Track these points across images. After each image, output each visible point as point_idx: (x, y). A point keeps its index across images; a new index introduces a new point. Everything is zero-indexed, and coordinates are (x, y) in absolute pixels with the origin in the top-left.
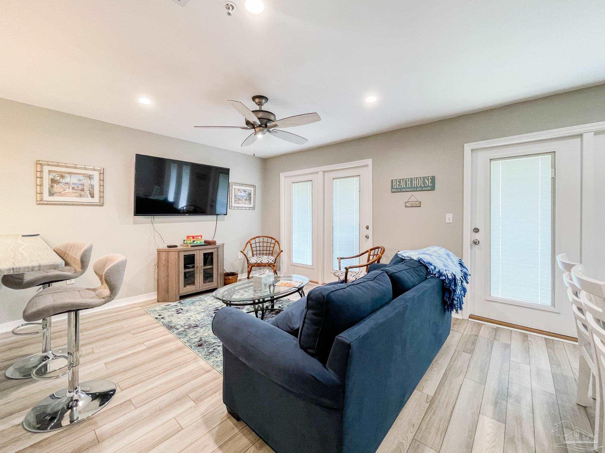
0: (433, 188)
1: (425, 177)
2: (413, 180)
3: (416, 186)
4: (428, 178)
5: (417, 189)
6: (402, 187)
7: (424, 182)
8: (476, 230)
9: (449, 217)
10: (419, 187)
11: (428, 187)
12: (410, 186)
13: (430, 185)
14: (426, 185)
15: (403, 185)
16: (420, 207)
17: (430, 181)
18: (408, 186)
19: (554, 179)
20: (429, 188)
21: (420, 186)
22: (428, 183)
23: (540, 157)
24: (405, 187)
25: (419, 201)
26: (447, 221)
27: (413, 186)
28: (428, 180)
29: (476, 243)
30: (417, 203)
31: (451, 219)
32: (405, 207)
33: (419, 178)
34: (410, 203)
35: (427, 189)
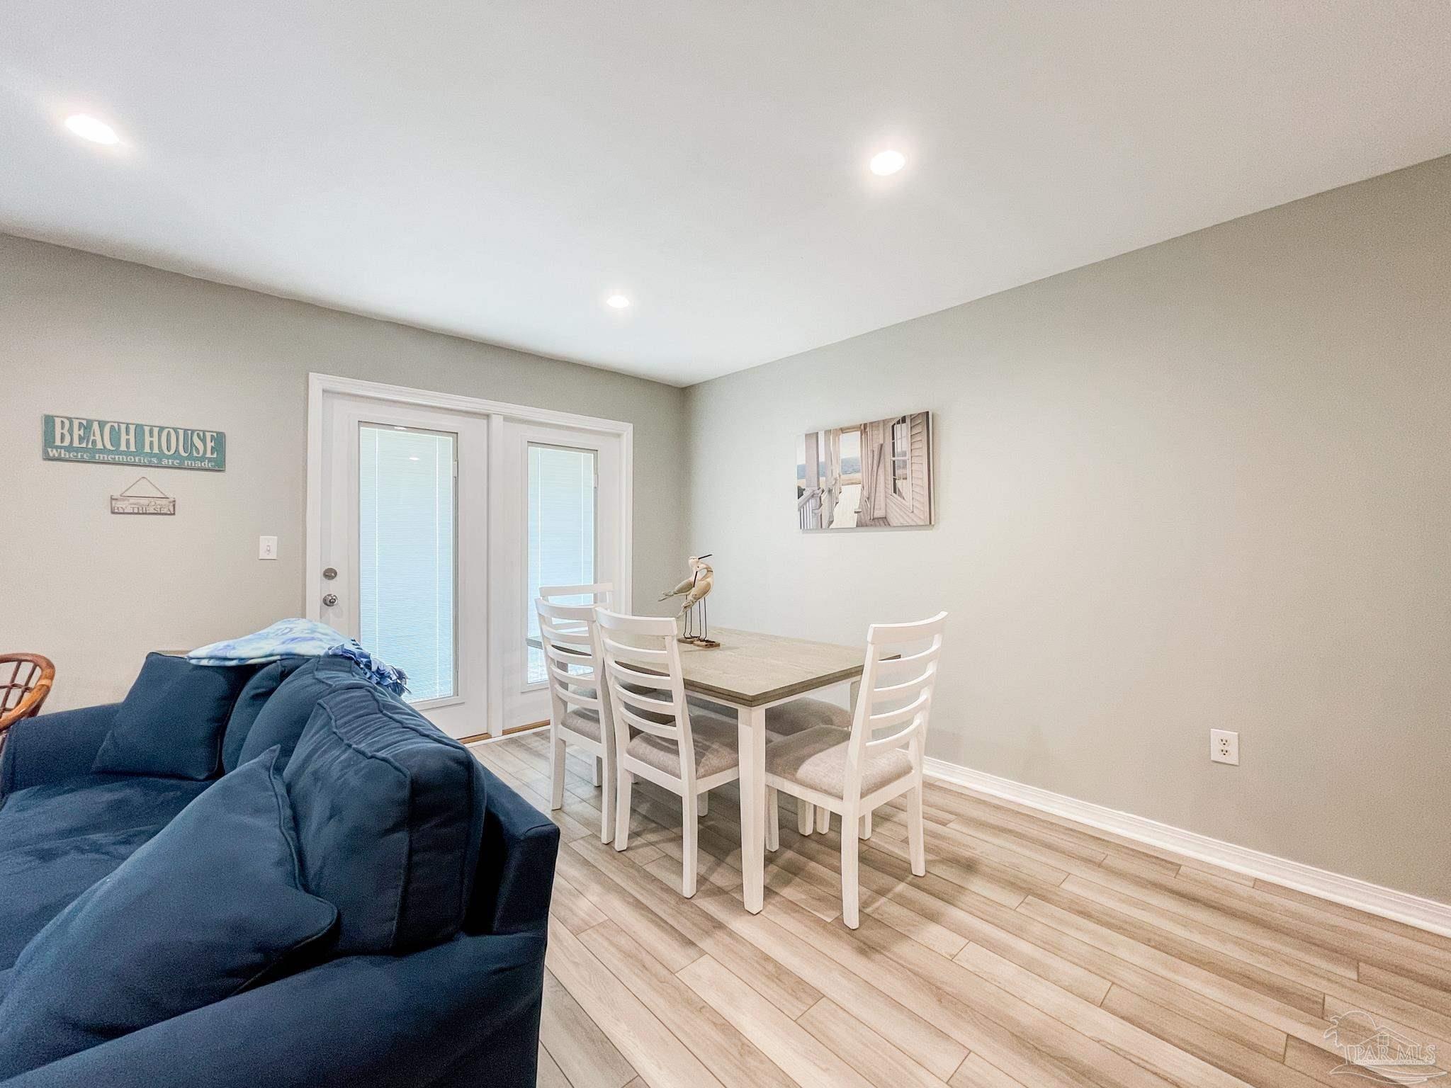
0: (219, 466)
1: (193, 431)
2: (147, 433)
3: (156, 450)
4: (204, 435)
5: (160, 460)
6: (100, 446)
7: (189, 445)
8: (330, 574)
9: (269, 545)
10: (168, 457)
11: (203, 459)
12: (133, 448)
13: (209, 455)
14: (195, 454)
15: (102, 440)
16: (174, 514)
17: (210, 445)
18: (123, 448)
19: (456, 479)
20: (206, 464)
21: (172, 451)
22: (204, 448)
23: (438, 437)
24: (109, 446)
25: (171, 496)
26: (263, 555)
27: (147, 449)
28: (203, 440)
29: (329, 602)
30: (164, 502)
31: (274, 549)
32: (113, 513)
33: (172, 431)
34: (132, 500)
35: (198, 464)
